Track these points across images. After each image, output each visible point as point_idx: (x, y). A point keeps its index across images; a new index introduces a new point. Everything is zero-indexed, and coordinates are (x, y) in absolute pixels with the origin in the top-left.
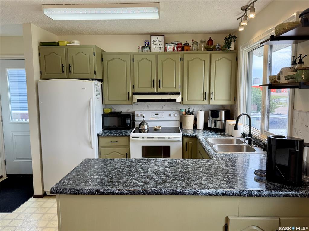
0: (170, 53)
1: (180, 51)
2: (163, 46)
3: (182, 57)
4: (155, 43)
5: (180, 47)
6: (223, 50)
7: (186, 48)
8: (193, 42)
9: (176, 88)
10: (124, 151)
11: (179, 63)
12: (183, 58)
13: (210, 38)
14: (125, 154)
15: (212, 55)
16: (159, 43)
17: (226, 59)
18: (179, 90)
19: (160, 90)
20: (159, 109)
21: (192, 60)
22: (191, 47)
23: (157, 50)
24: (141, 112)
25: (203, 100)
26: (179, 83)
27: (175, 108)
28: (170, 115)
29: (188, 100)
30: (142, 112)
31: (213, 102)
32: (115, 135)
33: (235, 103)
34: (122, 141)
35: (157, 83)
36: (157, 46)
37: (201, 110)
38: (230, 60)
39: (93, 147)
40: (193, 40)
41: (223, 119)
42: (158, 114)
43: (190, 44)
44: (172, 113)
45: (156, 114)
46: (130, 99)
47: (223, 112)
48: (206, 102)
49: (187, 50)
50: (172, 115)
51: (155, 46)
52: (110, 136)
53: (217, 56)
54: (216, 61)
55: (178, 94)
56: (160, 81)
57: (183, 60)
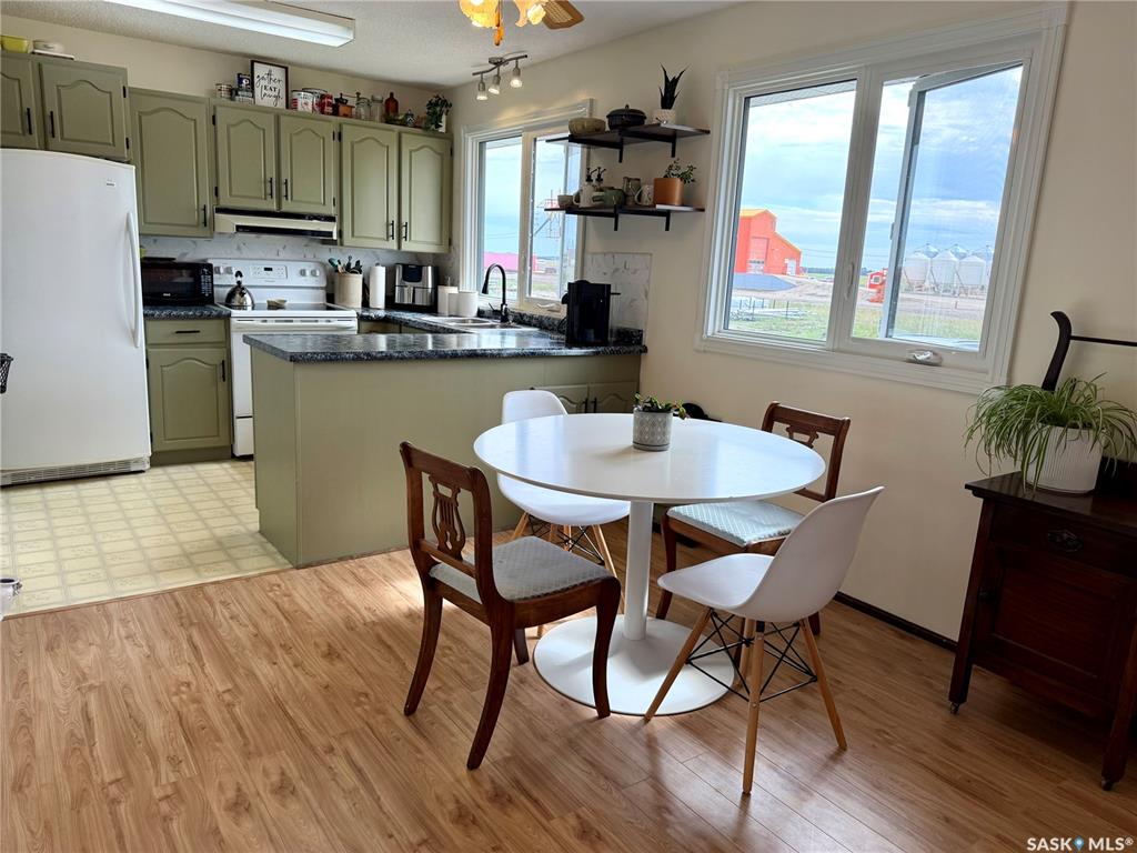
0: (304, 116)
1: (328, 114)
2: (283, 94)
3: (338, 132)
4: (263, 83)
5: (329, 104)
6: (427, 129)
7: (342, 109)
8: (359, 99)
9: (325, 204)
10: (215, 356)
11: (332, 145)
12: (340, 135)
13: (392, 94)
14: (217, 363)
15: (404, 136)
16: (273, 85)
17: (432, 152)
18: (332, 211)
19: (287, 207)
20: (268, 257)
21: (362, 141)
22: (354, 110)
23: (268, 102)
24: (225, 261)
25: (388, 240)
26: (332, 193)
27: (310, 256)
28: (303, 273)
29: (353, 235)
30: (229, 263)
31: (407, 246)
32: (191, 313)
33: (450, 251)
34: (208, 329)
35: (278, 187)
36: (269, 92)
37: (377, 264)
38: (439, 154)
40: (358, 94)
41: (430, 286)
42: (270, 269)
43: (352, 102)
44: (309, 267)
45: (266, 269)
46: (207, 224)
47: (430, 268)
48: (393, 244)
49: (345, 116)
50: (308, 273)
51: (264, 91)
52: (178, 317)
53: (413, 139)
54: (411, 152)
55: (330, 219)
56: (286, 183)
57: (340, 139)
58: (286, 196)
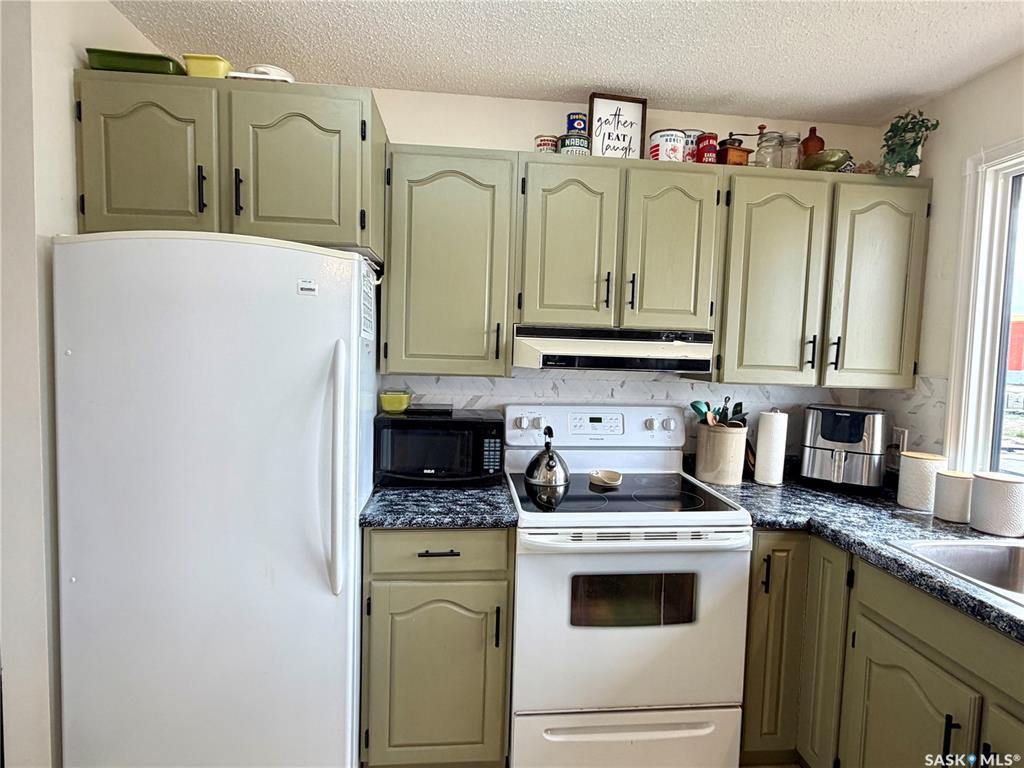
1: (709, 162)
2: (636, 145)
3: (725, 191)
4: (606, 129)
5: (711, 149)
6: (886, 173)
7: (733, 155)
8: (761, 134)
9: (695, 313)
10: (482, 595)
11: (714, 213)
12: (729, 194)
13: (813, 131)
14: (488, 610)
15: (843, 189)
16: (621, 131)
17: (893, 211)
18: (706, 323)
19: (632, 321)
21: (766, 202)
22: (753, 153)
24: (531, 409)
25: (801, 369)
26: (709, 293)
28: (648, 425)
29: (740, 364)
30: (536, 412)
31: (835, 379)
32: (447, 520)
33: (914, 384)
34: (477, 548)
35: (620, 287)
36: (612, 143)
37: (774, 410)
38: (906, 215)
39: (339, 589)
40: (762, 128)
42: (599, 420)
43: (750, 142)
44: (658, 415)
45: (593, 420)
47: (879, 418)
48: (810, 377)
49: (739, 164)
50: (657, 424)
51: (607, 142)
52: (424, 527)
53: (856, 194)
54: (853, 215)
55: (703, 337)
56: (633, 282)
57: (728, 203)
58: (632, 303)
